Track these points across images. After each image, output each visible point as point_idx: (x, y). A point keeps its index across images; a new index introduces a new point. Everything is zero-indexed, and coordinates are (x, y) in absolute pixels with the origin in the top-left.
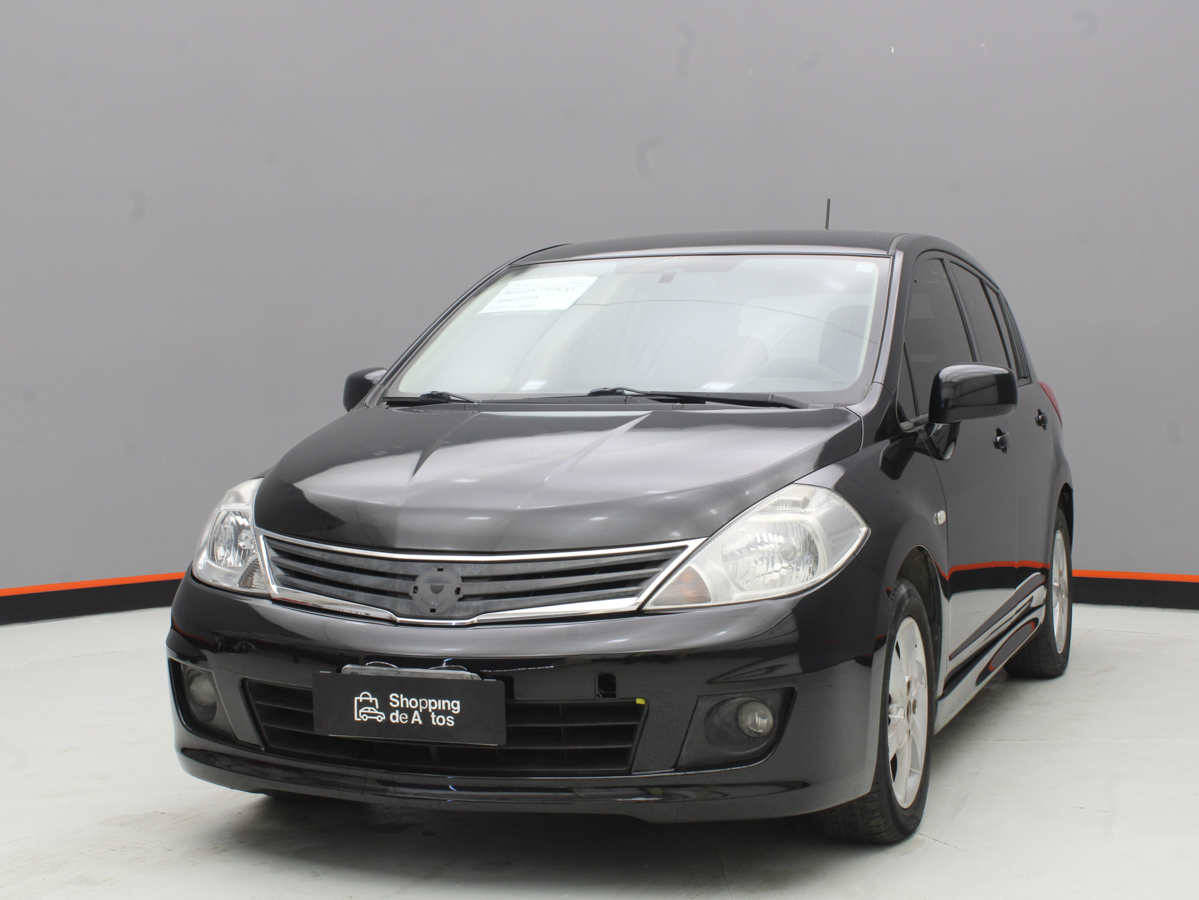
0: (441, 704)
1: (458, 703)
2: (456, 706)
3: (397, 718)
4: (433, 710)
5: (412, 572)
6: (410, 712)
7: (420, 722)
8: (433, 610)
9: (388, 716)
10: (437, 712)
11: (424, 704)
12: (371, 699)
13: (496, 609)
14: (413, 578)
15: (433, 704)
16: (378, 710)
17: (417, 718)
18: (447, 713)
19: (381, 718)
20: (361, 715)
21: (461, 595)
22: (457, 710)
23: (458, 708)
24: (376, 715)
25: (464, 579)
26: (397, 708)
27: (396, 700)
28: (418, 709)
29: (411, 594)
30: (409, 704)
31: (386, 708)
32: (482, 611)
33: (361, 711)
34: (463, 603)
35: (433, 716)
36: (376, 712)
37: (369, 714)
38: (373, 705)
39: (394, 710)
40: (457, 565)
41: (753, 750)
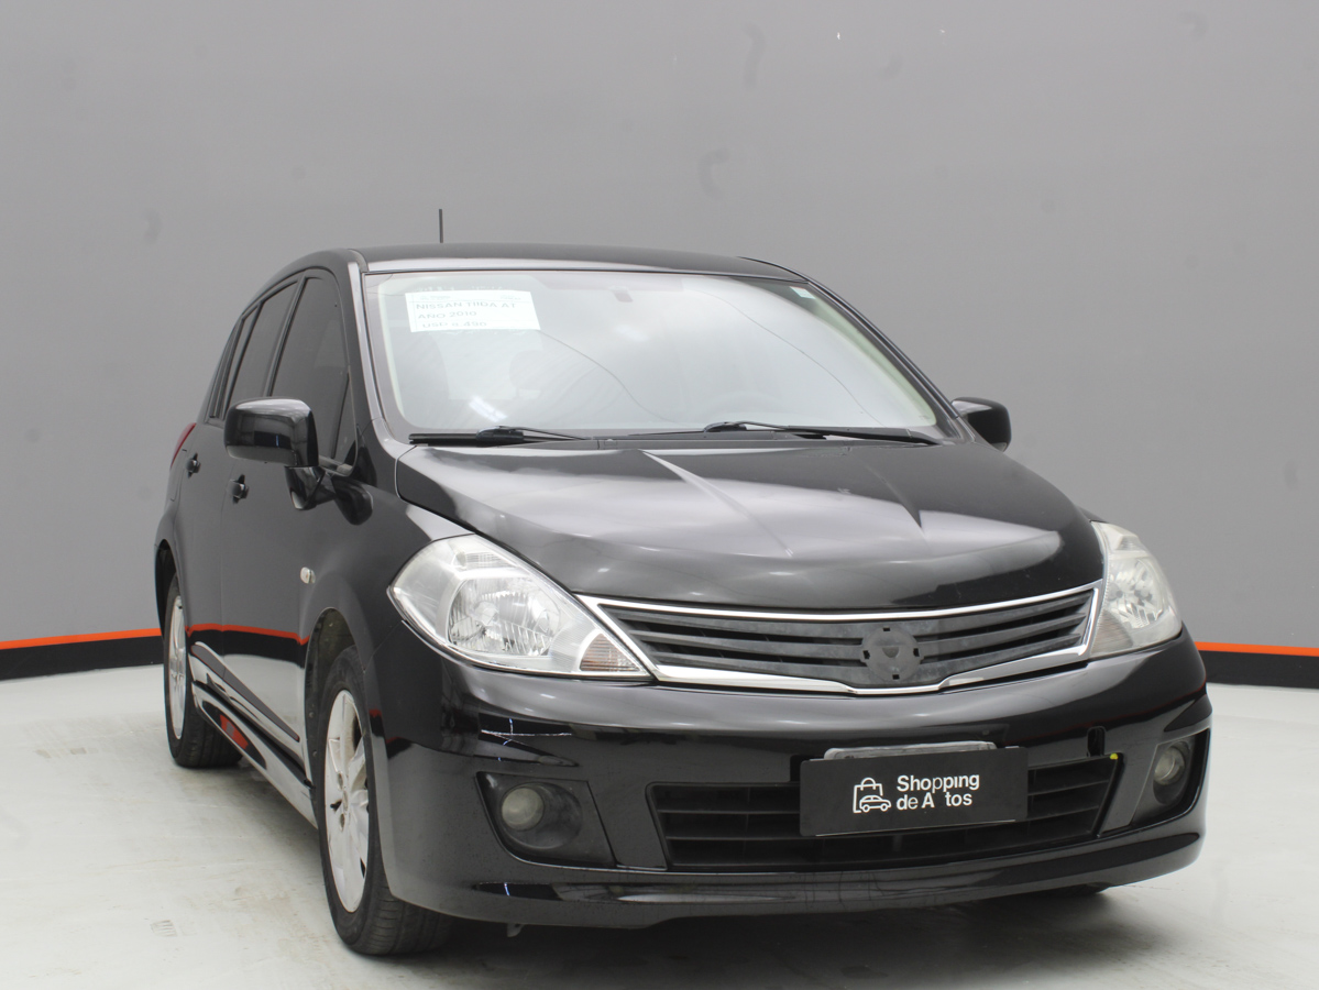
0: (956, 782)
2: (974, 782)
3: (905, 803)
5: (854, 635)
6: (920, 795)
7: (933, 806)
8: (896, 677)
9: (894, 804)
10: (953, 791)
11: (938, 783)
13: (962, 669)
14: (858, 641)
15: (949, 782)
17: (928, 801)
19: (886, 806)
21: (921, 657)
22: (976, 786)
23: (977, 783)
25: (918, 638)
26: (905, 793)
27: (905, 782)
28: (930, 790)
29: (863, 660)
31: (892, 793)
32: (948, 673)
34: (927, 666)
35: (948, 796)
38: (876, 792)
40: (903, 623)
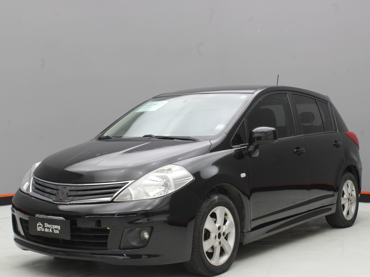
0: (56, 227)
1: (59, 226)
2: (59, 227)
3: (47, 230)
4: (55, 228)
5: (58, 188)
6: (49, 228)
7: (52, 232)
8: (61, 200)
9: (44, 230)
10: (55, 229)
11: (52, 226)
12: (41, 224)
13: (75, 200)
14: (57, 190)
15: (54, 227)
16: (43, 228)
17: (51, 231)
18: (57, 229)
19: (43, 230)
20: (39, 229)
21: (67, 195)
22: (59, 229)
23: (60, 228)
24: (42, 229)
25: (70, 191)
26: (47, 227)
27: (46, 225)
28: (51, 228)
29: (57, 195)
30: (49, 226)
31: (44, 228)
32: (72, 200)
33: (39, 228)
34: (68, 198)
35: (54, 230)
36: (42, 228)
37: (41, 229)
38: (41, 226)
39: (45, 228)
40: (68, 186)
41: (142, 245)
